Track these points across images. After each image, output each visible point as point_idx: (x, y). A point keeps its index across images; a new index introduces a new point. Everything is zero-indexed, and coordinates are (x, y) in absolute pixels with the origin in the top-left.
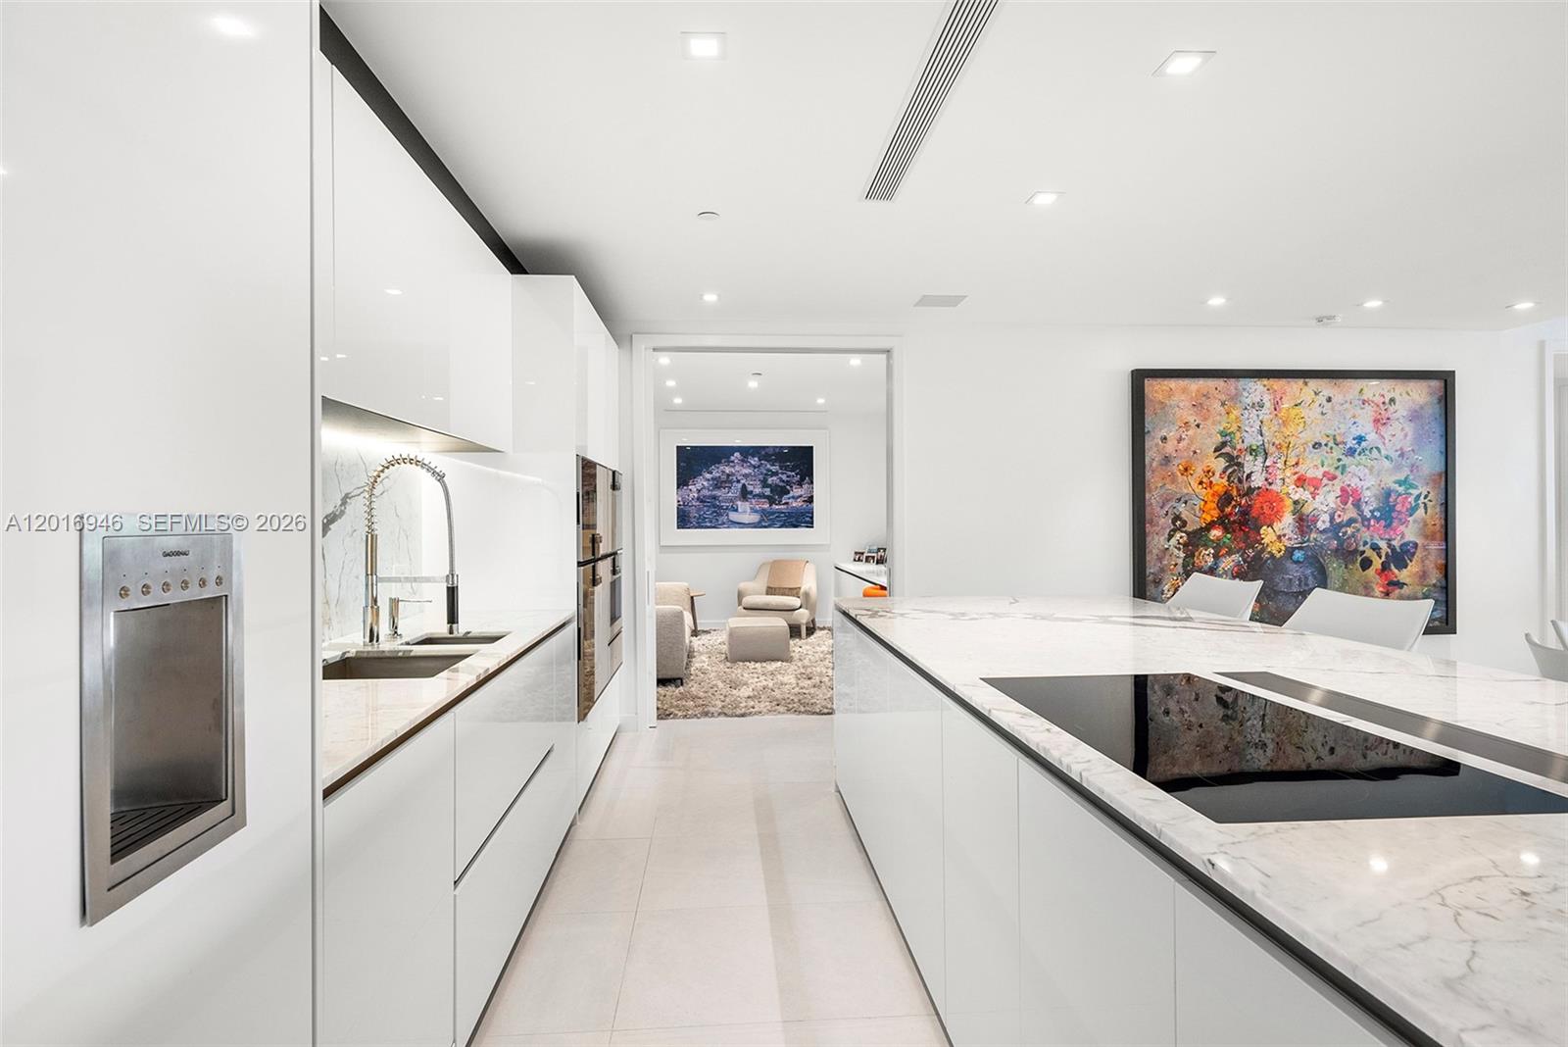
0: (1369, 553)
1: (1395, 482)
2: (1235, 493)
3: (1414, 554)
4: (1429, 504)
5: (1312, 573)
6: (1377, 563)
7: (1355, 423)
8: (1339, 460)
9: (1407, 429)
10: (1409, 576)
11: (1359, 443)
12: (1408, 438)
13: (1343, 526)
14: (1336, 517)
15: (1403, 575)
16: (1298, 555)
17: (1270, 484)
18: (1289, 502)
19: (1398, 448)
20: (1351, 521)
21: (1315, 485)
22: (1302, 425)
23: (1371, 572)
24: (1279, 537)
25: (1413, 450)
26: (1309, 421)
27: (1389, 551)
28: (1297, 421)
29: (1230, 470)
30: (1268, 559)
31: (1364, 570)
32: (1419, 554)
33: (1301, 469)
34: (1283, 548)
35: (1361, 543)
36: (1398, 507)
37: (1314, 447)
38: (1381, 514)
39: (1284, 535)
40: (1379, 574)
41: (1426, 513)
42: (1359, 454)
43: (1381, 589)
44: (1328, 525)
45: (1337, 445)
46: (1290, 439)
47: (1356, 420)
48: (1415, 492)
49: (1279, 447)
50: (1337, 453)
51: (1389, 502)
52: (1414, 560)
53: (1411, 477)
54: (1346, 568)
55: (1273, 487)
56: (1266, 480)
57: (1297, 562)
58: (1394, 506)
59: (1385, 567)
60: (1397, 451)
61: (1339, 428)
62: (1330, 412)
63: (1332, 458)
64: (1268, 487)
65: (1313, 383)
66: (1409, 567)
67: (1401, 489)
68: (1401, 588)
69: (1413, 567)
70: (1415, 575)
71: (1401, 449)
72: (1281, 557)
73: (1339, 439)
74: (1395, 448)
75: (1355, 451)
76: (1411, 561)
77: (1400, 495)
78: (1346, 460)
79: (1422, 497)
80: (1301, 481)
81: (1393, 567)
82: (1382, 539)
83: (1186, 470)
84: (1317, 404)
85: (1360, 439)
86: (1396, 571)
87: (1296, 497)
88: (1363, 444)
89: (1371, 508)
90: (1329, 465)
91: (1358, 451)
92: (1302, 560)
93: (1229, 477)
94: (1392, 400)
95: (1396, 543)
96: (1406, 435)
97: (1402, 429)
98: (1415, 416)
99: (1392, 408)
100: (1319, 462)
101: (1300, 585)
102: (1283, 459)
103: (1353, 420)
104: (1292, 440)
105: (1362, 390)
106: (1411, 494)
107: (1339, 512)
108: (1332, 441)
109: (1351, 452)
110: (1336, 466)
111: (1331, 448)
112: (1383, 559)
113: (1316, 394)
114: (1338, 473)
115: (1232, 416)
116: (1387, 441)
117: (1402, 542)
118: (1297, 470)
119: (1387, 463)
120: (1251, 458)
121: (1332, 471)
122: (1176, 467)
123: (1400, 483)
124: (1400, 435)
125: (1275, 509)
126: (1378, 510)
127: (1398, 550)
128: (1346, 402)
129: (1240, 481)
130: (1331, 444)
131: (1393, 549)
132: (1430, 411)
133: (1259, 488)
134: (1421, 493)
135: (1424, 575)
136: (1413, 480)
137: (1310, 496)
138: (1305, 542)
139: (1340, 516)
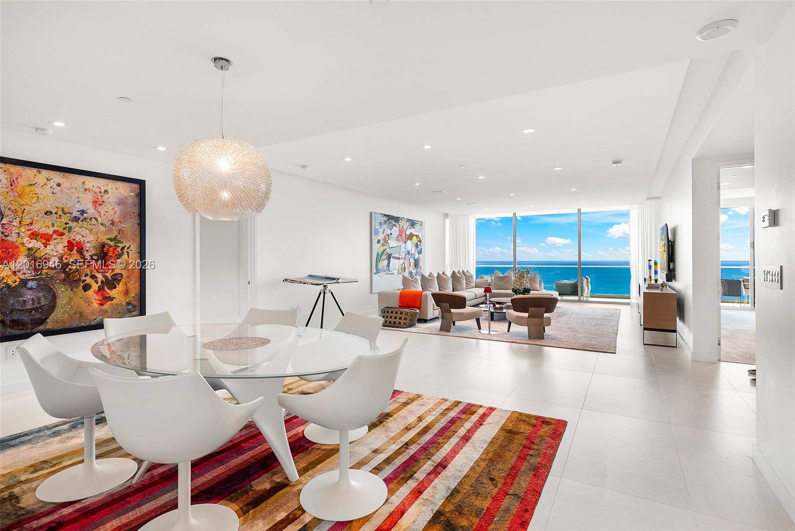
0: (89, 280)
1: (108, 239)
3: (121, 280)
4: (130, 252)
5: (44, 296)
6: (95, 287)
7: (79, 202)
8: (66, 224)
9: (116, 209)
10: (118, 293)
11: (82, 215)
12: (117, 214)
14: (64, 259)
15: (113, 293)
16: (31, 284)
17: (6, 236)
18: (23, 249)
19: (110, 219)
21: (47, 239)
22: (35, 199)
23: (90, 292)
24: (14, 273)
25: (120, 221)
26: (40, 196)
27: (104, 279)
28: (31, 195)
30: (4, 288)
31: (85, 291)
32: (123, 280)
33: (35, 227)
34: (18, 280)
35: (84, 275)
36: (110, 254)
37: (46, 214)
38: (98, 258)
39: (19, 271)
40: (96, 293)
41: (128, 257)
42: (82, 221)
43: (98, 302)
45: (65, 214)
46: (25, 207)
47: (80, 200)
48: (121, 245)
49: (15, 211)
50: (65, 219)
51: (103, 250)
52: (121, 284)
53: (119, 237)
54: (72, 290)
55: (9, 238)
56: (3, 233)
57: (31, 289)
58: (107, 253)
59: (101, 289)
60: (109, 221)
61: (67, 204)
62: (60, 192)
63: (61, 222)
64: (4, 238)
65: (45, 173)
66: (117, 288)
67: (112, 243)
68: (112, 300)
69: (120, 287)
70: (121, 292)
71: (112, 220)
72: (16, 286)
73: (66, 210)
74: (108, 219)
75: (79, 219)
76: (119, 285)
77: (111, 246)
78: (71, 224)
79: (126, 248)
80: (34, 235)
81: (106, 288)
82: (98, 272)
84: (49, 186)
85: (83, 212)
86: (108, 291)
87: (30, 246)
88: (85, 215)
89: (91, 254)
90: (58, 226)
91: (81, 219)
92: (35, 287)
94: (106, 191)
95: (109, 275)
96: (115, 213)
97: (113, 209)
98: (121, 202)
99: (106, 196)
100: (50, 223)
101: (33, 304)
102: (18, 220)
103: (78, 200)
104: (27, 208)
105: (84, 182)
106: (118, 246)
107: (66, 256)
108: (61, 211)
109: (76, 219)
110: (64, 227)
111: (60, 216)
112: (100, 284)
113: (47, 179)
114: (65, 231)
116: (102, 215)
117: (113, 274)
118: (31, 228)
119: (102, 228)
121: (61, 230)
123: (111, 240)
124: (111, 212)
125: (11, 254)
126: (96, 255)
127: (110, 279)
128: (73, 188)
130: (60, 213)
131: (106, 277)
132: (131, 201)
134: (125, 246)
135: (127, 292)
136: (120, 238)
137: (42, 245)
138: (37, 276)
139: (67, 258)
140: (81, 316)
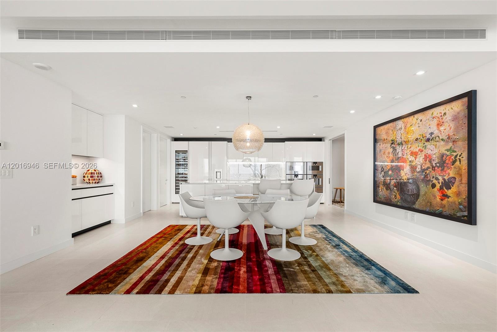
0: (435, 181)
1: (446, 150)
2: (394, 159)
3: (454, 183)
4: (462, 159)
5: (415, 188)
6: (438, 186)
7: (430, 127)
8: (424, 144)
9: (451, 125)
10: (452, 193)
11: (431, 136)
12: (452, 129)
13: (425, 170)
14: (423, 167)
15: (449, 192)
16: (410, 181)
17: (403, 155)
18: (408, 161)
19: (447, 135)
20: (428, 168)
21: (416, 155)
22: (413, 133)
23: (435, 189)
24: (405, 174)
25: (454, 134)
26: (414, 130)
27: (443, 181)
28: (411, 131)
29: (393, 152)
30: (403, 182)
31: (433, 189)
32: (457, 183)
33: (412, 149)
34: (407, 178)
35: (432, 177)
36: (447, 162)
37: (416, 140)
38: (440, 165)
39: (407, 173)
40: (439, 191)
41: (460, 164)
42: (431, 140)
43: (440, 197)
44: (420, 169)
45: (423, 138)
47: (430, 126)
48: (455, 154)
49: (406, 142)
50: (423, 141)
51: (443, 159)
52: (454, 186)
53: (453, 147)
54: (426, 187)
55: (404, 156)
56: (402, 154)
57: (410, 183)
58: (445, 161)
59: (441, 188)
60: (446, 136)
61: (424, 131)
62: (422, 125)
63: (422, 143)
64: (403, 157)
65: (416, 116)
66: (452, 189)
67: (448, 153)
68: (448, 198)
69: (454, 189)
70: (454, 193)
71: (449, 135)
72: (406, 181)
73: (424, 135)
74: (445, 135)
75: (430, 139)
76: (453, 186)
77: (448, 156)
78: (427, 144)
79: (458, 156)
80: (412, 154)
81: (444, 188)
82: (440, 176)
83: (384, 153)
84: (417, 123)
85: (432, 134)
86: (446, 190)
87: (410, 159)
88: (433, 136)
89: (436, 162)
90: (421, 146)
91: (431, 139)
92: (412, 183)
93: (393, 154)
94: (445, 114)
95: (446, 178)
96: (450, 128)
97: (449, 126)
98: (455, 118)
99: (444, 118)
100: (417, 145)
101: (411, 192)
102: (407, 146)
103: (429, 127)
104: (409, 139)
105: (433, 113)
106: (453, 155)
107: (424, 164)
108: (422, 137)
109: (428, 140)
110: (423, 146)
111: (421, 140)
112: (440, 184)
113: (417, 120)
114: (423, 149)
115: (394, 134)
116: (442, 132)
117: (449, 177)
118: (410, 150)
119: (442, 143)
120: (398, 147)
121: (421, 148)
122: (382, 153)
123: (448, 150)
124: (448, 129)
126: (438, 163)
127: (447, 181)
128: (427, 120)
129: (396, 155)
131: (444, 179)
132: (463, 114)
133: (400, 157)
134: (458, 154)
135: (459, 194)
136: (454, 148)
137: (414, 159)
138: (413, 176)
139: (424, 166)
140: (431, 205)
